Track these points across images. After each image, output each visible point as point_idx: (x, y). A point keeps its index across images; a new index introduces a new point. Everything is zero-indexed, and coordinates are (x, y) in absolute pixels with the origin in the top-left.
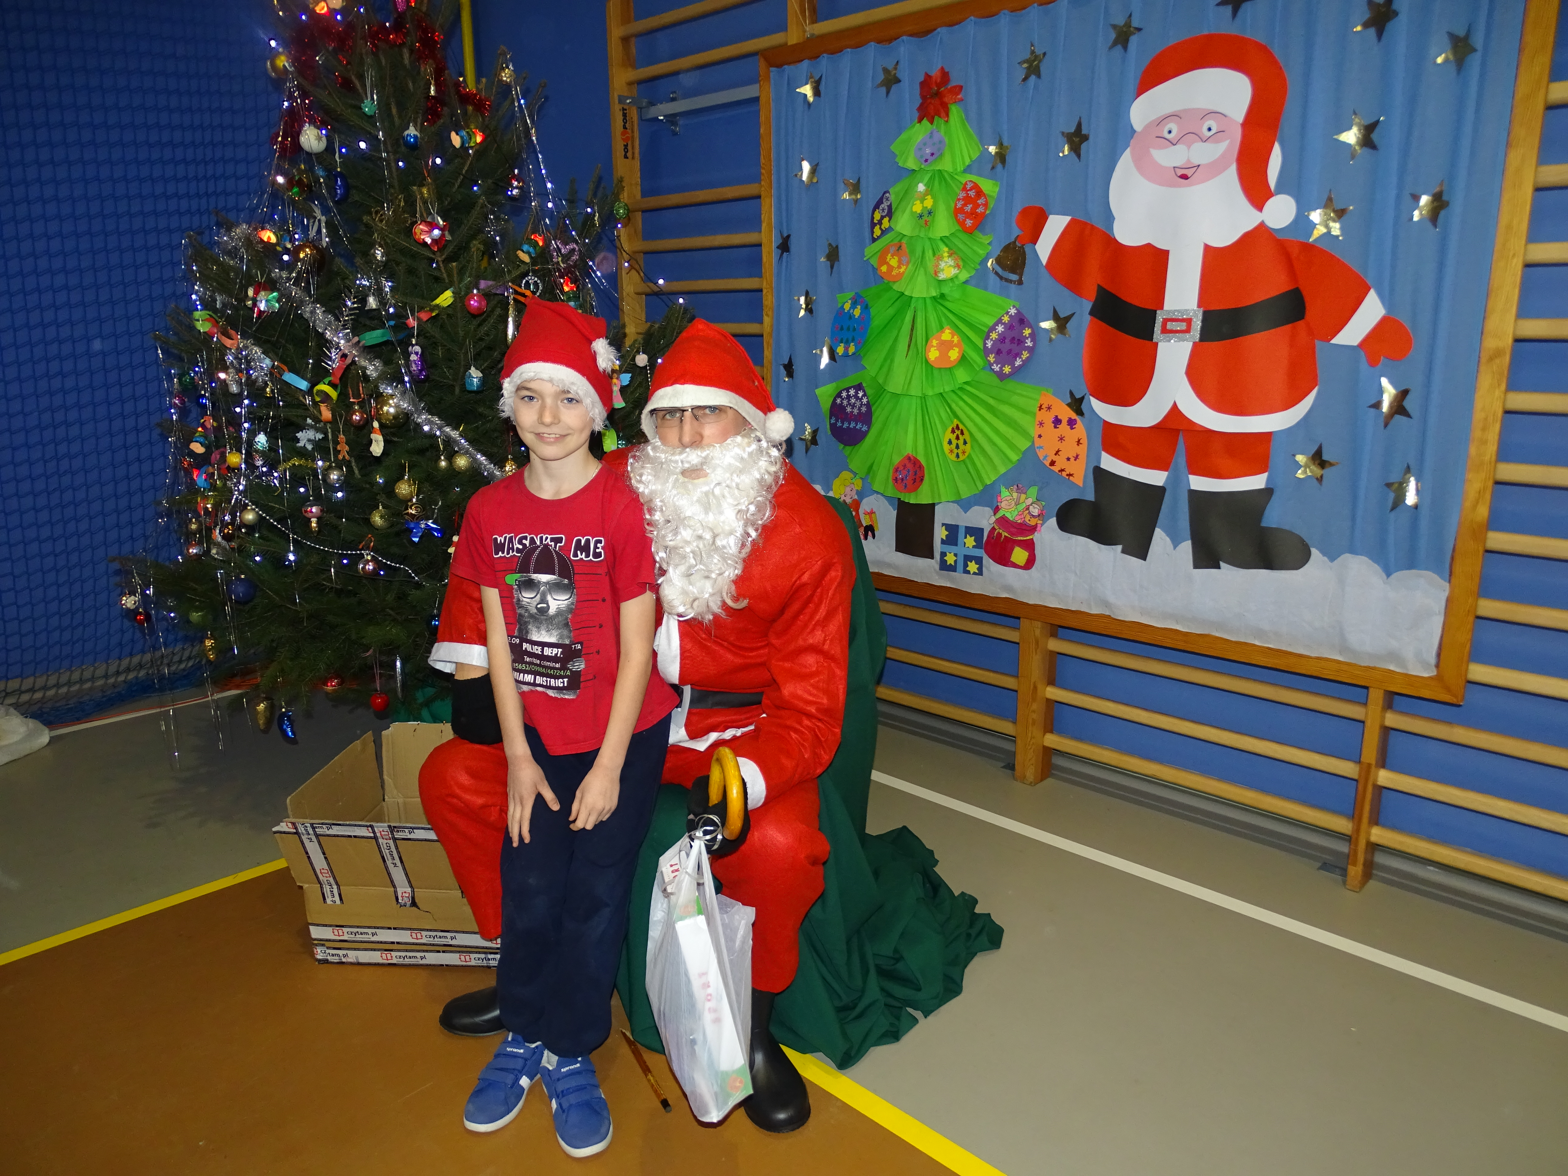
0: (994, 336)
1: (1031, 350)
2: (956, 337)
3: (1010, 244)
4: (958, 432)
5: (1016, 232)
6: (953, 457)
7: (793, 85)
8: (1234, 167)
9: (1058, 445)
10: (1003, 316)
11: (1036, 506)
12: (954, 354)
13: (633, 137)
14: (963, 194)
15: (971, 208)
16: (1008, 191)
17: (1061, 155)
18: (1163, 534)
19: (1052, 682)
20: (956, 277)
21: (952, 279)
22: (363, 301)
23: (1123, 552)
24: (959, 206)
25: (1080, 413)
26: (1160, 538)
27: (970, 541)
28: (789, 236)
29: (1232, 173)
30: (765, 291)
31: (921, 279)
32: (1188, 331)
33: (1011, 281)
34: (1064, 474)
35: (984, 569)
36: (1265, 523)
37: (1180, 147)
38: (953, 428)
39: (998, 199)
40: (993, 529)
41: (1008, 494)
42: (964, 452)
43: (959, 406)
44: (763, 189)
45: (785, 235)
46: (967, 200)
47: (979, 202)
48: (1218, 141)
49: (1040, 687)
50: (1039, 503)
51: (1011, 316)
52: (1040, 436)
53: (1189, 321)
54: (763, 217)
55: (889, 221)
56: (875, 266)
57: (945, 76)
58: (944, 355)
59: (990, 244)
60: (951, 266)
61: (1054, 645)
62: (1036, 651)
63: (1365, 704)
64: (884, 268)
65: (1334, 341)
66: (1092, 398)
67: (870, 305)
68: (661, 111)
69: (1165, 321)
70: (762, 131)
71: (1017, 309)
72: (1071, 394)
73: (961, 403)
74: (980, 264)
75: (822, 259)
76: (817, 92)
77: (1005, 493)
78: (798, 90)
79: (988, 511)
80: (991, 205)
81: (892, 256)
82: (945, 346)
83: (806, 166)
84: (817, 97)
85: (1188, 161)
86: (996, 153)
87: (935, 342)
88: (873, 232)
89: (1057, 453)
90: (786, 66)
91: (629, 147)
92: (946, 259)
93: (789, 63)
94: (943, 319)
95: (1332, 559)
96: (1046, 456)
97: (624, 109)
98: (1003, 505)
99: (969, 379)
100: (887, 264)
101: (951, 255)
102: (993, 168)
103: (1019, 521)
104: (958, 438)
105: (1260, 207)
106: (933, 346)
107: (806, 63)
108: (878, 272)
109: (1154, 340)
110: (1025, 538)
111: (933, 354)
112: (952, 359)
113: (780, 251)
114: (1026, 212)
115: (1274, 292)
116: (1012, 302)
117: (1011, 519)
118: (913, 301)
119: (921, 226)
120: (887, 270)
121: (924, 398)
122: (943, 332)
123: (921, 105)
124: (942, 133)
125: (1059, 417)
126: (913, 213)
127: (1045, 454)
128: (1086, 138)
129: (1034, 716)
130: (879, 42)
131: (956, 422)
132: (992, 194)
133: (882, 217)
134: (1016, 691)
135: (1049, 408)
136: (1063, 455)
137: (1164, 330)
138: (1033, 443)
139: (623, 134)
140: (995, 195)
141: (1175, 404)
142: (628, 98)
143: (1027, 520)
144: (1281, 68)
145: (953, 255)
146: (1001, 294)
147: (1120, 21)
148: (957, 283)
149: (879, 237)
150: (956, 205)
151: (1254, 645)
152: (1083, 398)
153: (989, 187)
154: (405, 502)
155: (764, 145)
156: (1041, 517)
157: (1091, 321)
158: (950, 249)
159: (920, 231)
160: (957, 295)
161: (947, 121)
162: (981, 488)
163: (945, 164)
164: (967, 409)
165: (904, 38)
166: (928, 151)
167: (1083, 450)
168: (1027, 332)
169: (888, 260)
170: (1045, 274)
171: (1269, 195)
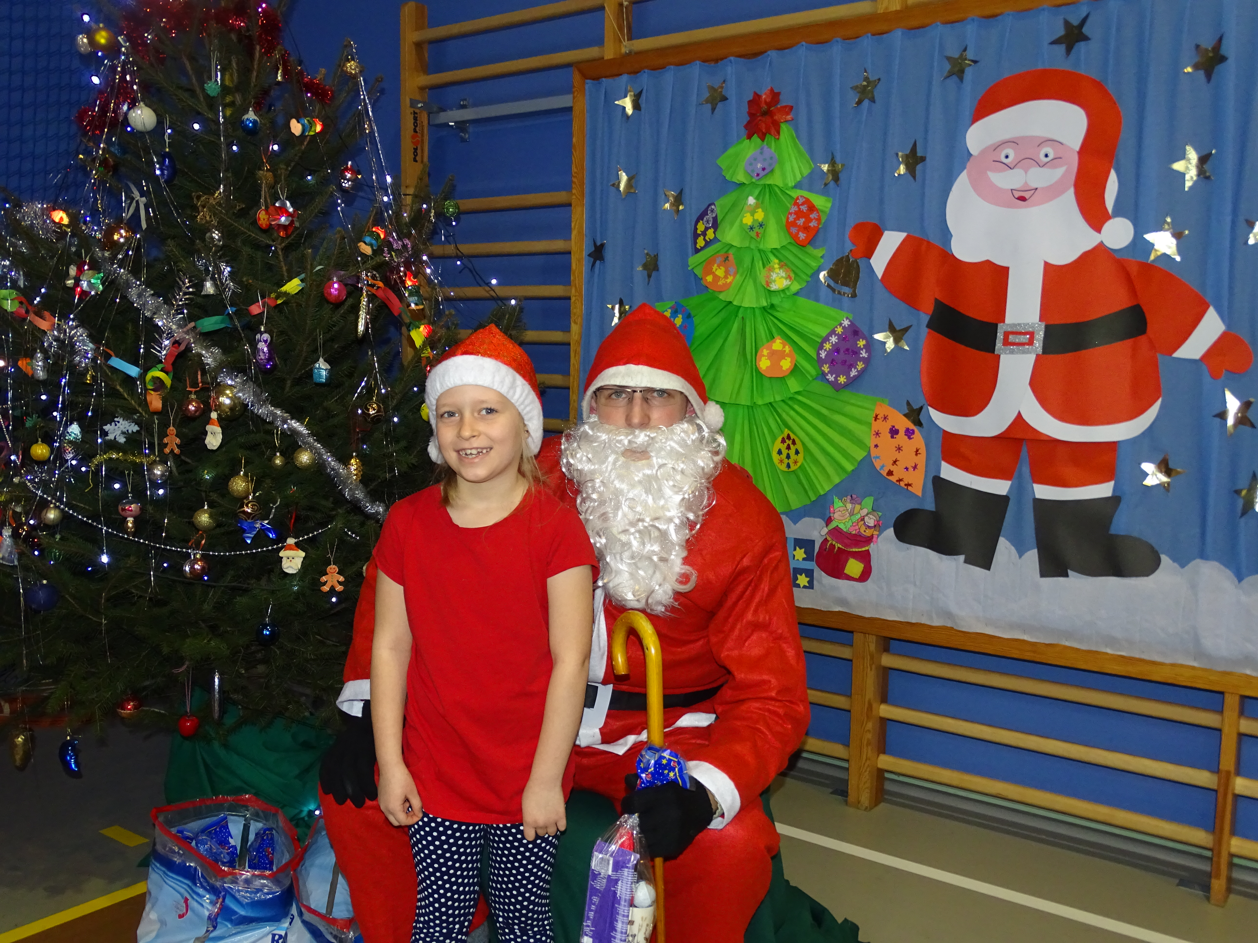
0: (828, 346)
1: (866, 361)
2: (787, 347)
3: (842, 258)
4: (790, 442)
5: (849, 246)
6: (783, 467)
7: (609, 99)
8: (1072, 191)
9: (897, 455)
10: (836, 327)
11: (871, 516)
12: (786, 364)
13: (422, 140)
14: (796, 208)
15: (804, 223)
16: (841, 207)
17: (896, 175)
18: (1008, 544)
19: (884, 699)
20: (788, 288)
21: (783, 291)
22: (199, 286)
23: (966, 561)
24: (791, 219)
25: (919, 423)
26: (1004, 546)
27: (800, 554)
28: (602, 245)
29: (1070, 195)
30: (573, 299)
31: (750, 288)
32: (1031, 342)
33: (844, 294)
34: (902, 484)
35: (815, 582)
36: (1113, 531)
37: (1018, 172)
38: (783, 438)
39: (830, 215)
40: (826, 540)
41: (841, 504)
42: (796, 462)
43: (789, 416)
44: (574, 197)
45: (598, 244)
46: (799, 214)
47: (812, 216)
48: (1055, 167)
49: (875, 705)
50: (875, 513)
51: (844, 328)
52: (876, 446)
53: (1032, 334)
54: (573, 225)
55: (714, 233)
56: (700, 276)
57: (775, 96)
58: (775, 364)
59: (822, 257)
60: (782, 277)
61: (888, 660)
62: (871, 666)
63: (1221, 712)
64: (709, 278)
65: (1177, 355)
66: (930, 408)
67: (693, 313)
68: (452, 117)
69: (1007, 334)
70: (574, 140)
71: (850, 321)
72: (908, 403)
73: (792, 413)
74: (811, 277)
75: (640, 268)
76: (636, 106)
77: (838, 504)
78: (616, 102)
79: (820, 522)
80: (823, 221)
81: (719, 266)
82: (776, 356)
83: (624, 178)
84: (637, 111)
85: (1026, 183)
86: (828, 170)
87: (765, 352)
88: (695, 243)
89: (895, 462)
90: (604, 79)
91: (419, 151)
92: (777, 271)
93: (605, 77)
94: (774, 330)
95: (1183, 566)
96: (883, 467)
97: (415, 113)
98: (836, 516)
99: (801, 389)
100: (714, 274)
101: (781, 267)
102: (826, 185)
103: (854, 532)
104: (788, 448)
105: (1098, 230)
106: (764, 356)
107: (625, 78)
108: (703, 282)
109: (996, 353)
110: (860, 550)
111: (764, 364)
112: (784, 368)
113: (592, 260)
114: (859, 228)
115: (1117, 308)
116: (845, 314)
117: (845, 530)
118: (741, 310)
119: (752, 237)
120: (713, 279)
121: (752, 407)
122: (775, 342)
123: (749, 123)
124: (773, 150)
125: (896, 427)
126: (742, 225)
127: (882, 464)
128: (923, 159)
129: (869, 736)
130: (704, 61)
131: (786, 432)
132: (824, 209)
133: (707, 229)
134: (849, 711)
135: (885, 418)
136: (901, 465)
137: (1006, 343)
138: (869, 453)
139: (413, 137)
140: (827, 210)
141: (1019, 413)
142: (420, 102)
143: (862, 531)
144: (1115, 103)
145: (784, 267)
146: (833, 306)
147: (955, 54)
148: (788, 294)
149: (702, 248)
150: (788, 218)
151: (1107, 654)
152: (921, 408)
153: (821, 202)
154: (241, 500)
155: (576, 154)
156: (877, 528)
157: (928, 333)
158: (780, 260)
159: (750, 242)
160: (787, 305)
161: (778, 139)
162: (813, 498)
163: (776, 179)
164: (798, 419)
165: (732, 58)
166: (759, 166)
167: (921, 460)
168: (861, 343)
169: (714, 270)
170: (879, 287)
171: (1107, 217)
